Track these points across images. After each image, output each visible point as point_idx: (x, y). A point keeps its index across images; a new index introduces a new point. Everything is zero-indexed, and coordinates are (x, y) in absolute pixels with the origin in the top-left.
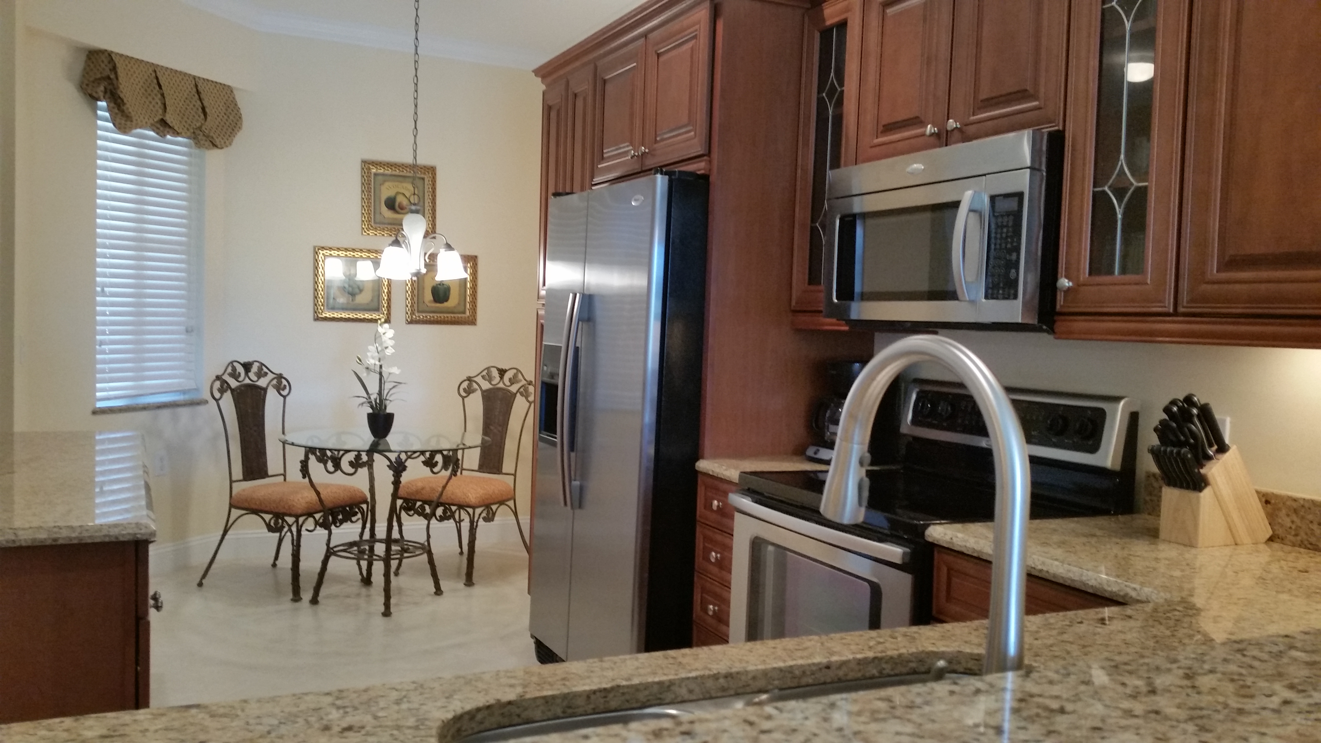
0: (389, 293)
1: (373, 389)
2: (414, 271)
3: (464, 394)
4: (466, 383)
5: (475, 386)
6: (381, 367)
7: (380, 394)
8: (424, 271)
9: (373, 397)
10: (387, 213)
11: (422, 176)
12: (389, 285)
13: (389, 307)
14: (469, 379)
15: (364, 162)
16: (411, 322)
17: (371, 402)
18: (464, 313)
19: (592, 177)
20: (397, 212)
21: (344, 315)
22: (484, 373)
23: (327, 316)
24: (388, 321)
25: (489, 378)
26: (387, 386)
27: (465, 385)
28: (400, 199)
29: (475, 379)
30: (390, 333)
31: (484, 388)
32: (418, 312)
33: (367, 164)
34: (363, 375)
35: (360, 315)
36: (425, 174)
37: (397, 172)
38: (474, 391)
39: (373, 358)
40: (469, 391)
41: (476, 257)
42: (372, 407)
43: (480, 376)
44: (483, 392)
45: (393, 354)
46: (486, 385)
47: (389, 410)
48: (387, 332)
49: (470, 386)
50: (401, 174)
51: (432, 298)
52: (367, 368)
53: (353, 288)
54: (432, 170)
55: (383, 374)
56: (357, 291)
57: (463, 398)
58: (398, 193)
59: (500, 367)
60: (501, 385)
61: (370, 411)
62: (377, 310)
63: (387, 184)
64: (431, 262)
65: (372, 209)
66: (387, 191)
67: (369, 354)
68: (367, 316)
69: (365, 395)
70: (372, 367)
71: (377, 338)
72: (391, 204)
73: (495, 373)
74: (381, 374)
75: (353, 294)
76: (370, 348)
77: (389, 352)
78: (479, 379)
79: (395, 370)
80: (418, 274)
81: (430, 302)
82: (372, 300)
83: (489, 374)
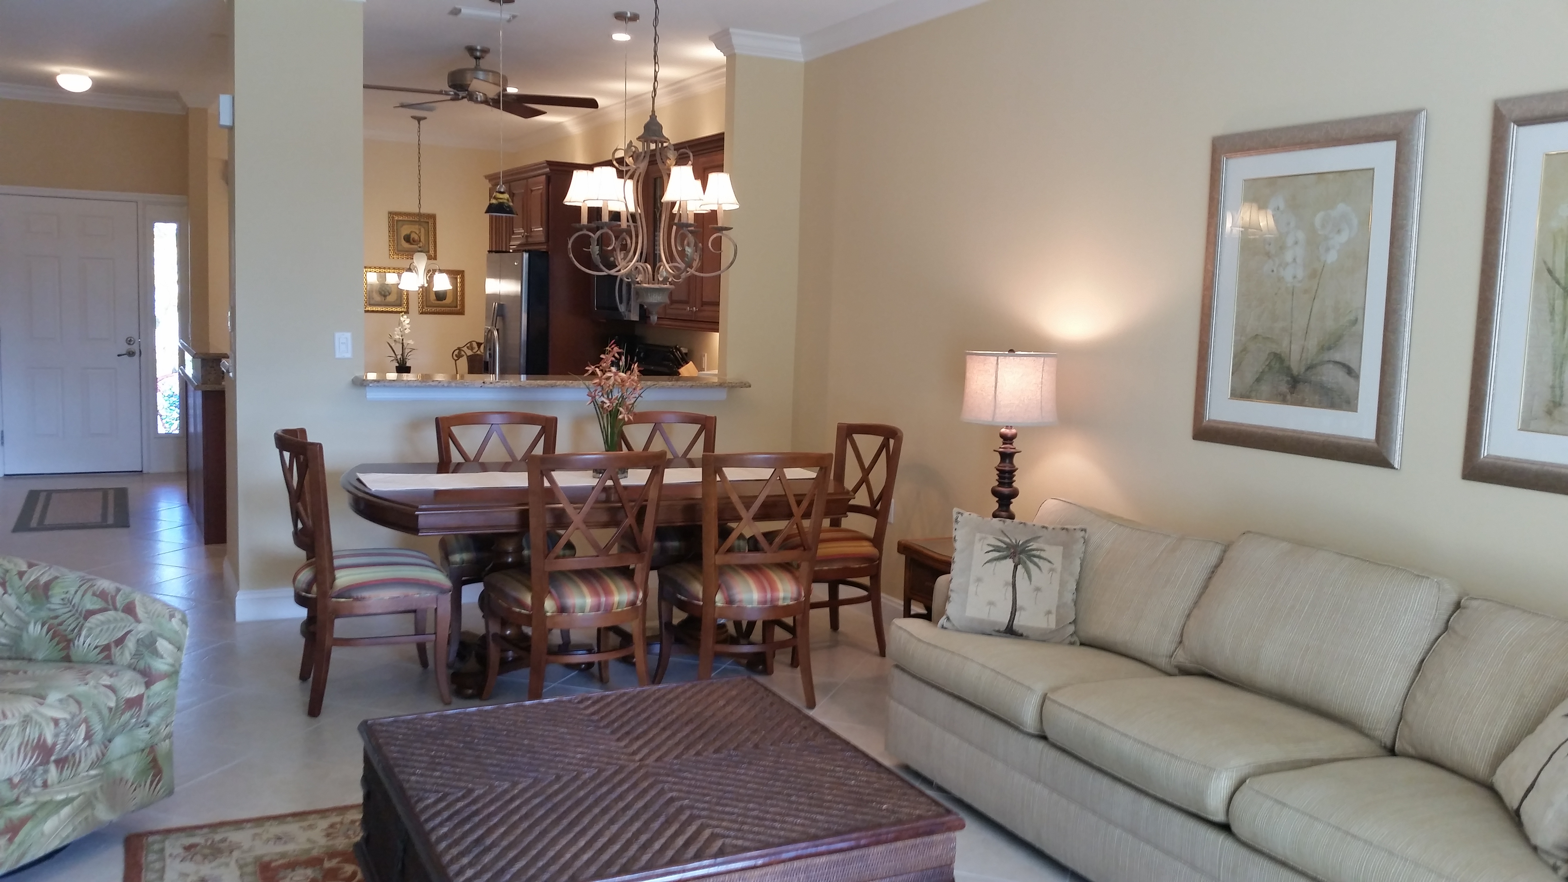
0: (408, 299)
1: (399, 352)
2: (420, 285)
3: (456, 358)
4: (457, 351)
5: (463, 353)
6: (403, 340)
7: (402, 355)
8: (426, 285)
9: (399, 357)
10: (406, 245)
11: (427, 221)
12: (407, 294)
13: (408, 303)
14: (459, 349)
15: (390, 213)
16: (422, 313)
17: (397, 360)
18: (457, 307)
19: (510, 242)
20: (411, 244)
21: (379, 309)
22: (468, 345)
23: (369, 309)
24: (407, 312)
25: (472, 349)
26: (407, 351)
27: (456, 352)
28: (413, 236)
29: (463, 349)
30: (408, 321)
31: (468, 354)
32: (427, 307)
33: (391, 214)
34: (393, 345)
35: (389, 309)
36: (428, 219)
37: (411, 219)
38: (462, 356)
39: (398, 335)
40: (459, 356)
41: (463, 271)
42: (398, 362)
43: (465, 347)
44: (468, 357)
45: (409, 332)
46: (469, 353)
47: (408, 365)
48: (405, 320)
49: (459, 353)
50: (413, 220)
51: (435, 298)
52: (395, 341)
53: (385, 292)
54: (433, 217)
55: (404, 344)
56: (387, 293)
57: (456, 360)
58: (411, 232)
59: (478, 341)
60: (479, 352)
61: (397, 365)
62: (400, 305)
63: (405, 227)
64: (430, 281)
65: (396, 242)
66: (405, 230)
67: (396, 333)
68: (394, 309)
69: (394, 355)
70: (397, 340)
71: (400, 323)
72: (407, 239)
73: (475, 345)
74: (403, 343)
75: (385, 296)
76: (396, 329)
77: (407, 331)
78: (465, 349)
79: (411, 342)
80: (422, 287)
81: (435, 300)
82: (397, 299)
83: (471, 345)
